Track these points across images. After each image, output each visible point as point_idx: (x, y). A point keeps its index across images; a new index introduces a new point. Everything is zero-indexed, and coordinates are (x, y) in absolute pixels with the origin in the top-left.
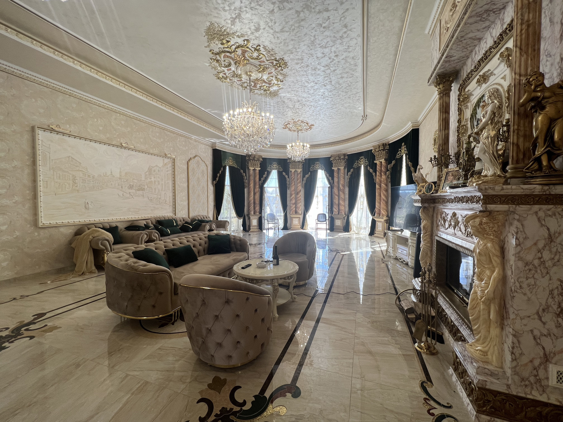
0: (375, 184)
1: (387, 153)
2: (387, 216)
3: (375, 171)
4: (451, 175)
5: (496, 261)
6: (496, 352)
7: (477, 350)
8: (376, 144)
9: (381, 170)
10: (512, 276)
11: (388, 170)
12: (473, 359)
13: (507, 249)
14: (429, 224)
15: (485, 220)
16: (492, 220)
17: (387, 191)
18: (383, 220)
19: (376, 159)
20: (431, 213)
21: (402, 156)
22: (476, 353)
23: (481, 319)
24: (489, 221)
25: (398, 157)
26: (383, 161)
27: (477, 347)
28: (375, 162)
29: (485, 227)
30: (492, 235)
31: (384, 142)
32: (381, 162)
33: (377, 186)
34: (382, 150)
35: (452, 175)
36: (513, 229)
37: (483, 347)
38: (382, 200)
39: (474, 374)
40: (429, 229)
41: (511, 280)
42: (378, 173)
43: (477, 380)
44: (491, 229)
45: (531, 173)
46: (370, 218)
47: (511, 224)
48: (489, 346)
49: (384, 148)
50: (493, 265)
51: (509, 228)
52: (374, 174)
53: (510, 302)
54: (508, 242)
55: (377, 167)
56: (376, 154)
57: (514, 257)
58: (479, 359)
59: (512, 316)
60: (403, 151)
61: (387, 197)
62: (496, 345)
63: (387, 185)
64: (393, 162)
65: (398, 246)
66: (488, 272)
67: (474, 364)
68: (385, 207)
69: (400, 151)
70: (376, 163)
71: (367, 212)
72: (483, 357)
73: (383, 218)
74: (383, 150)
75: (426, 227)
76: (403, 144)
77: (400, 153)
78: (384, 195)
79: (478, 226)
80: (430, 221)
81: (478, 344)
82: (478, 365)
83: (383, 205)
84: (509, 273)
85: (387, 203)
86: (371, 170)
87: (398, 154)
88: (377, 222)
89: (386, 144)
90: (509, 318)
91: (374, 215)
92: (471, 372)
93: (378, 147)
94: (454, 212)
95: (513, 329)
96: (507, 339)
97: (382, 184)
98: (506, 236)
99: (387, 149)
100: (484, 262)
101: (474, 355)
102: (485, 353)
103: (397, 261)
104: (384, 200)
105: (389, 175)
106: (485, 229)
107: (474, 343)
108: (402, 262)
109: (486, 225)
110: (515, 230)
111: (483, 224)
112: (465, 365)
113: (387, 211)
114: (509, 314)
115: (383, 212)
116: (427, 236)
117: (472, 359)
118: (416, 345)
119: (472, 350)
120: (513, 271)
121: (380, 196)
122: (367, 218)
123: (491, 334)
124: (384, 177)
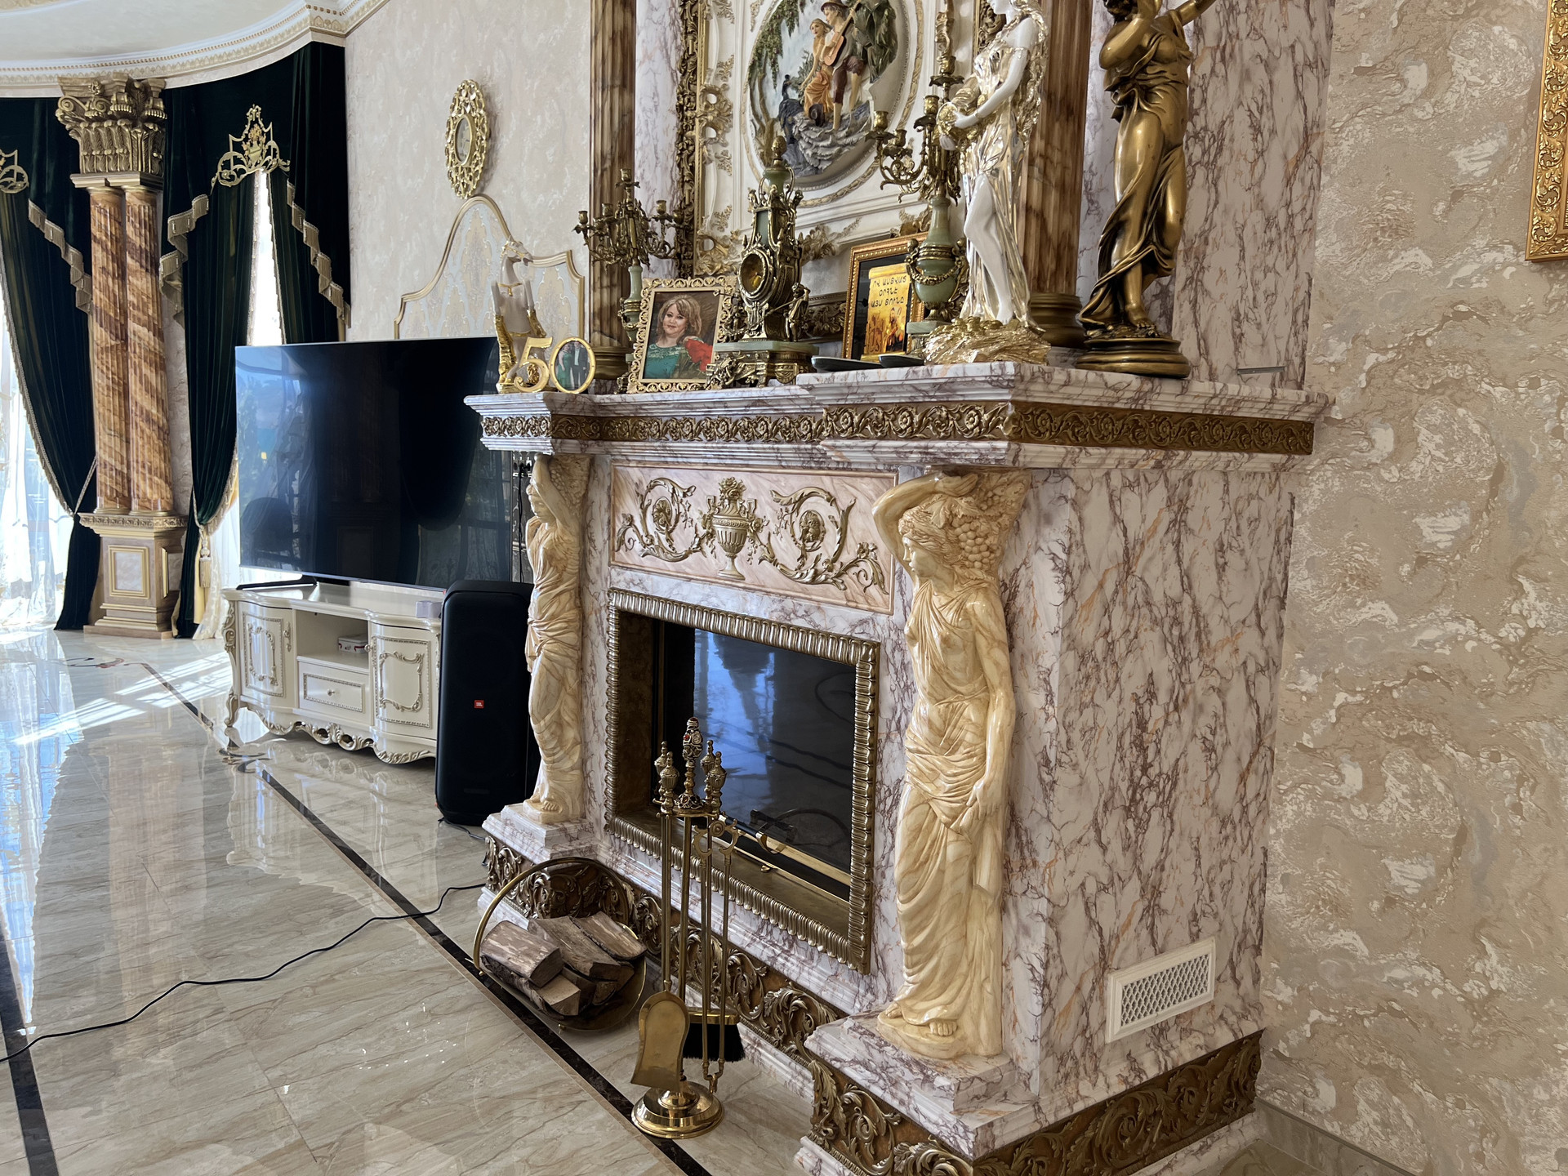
0: (81, 320)
1: (153, 141)
2: (173, 511)
3: (82, 239)
4: (674, 310)
5: (995, 660)
6: (988, 1006)
7: (927, 1025)
8: (83, 70)
9: (120, 242)
10: (1051, 710)
11: (167, 248)
12: (924, 1069)
13: (1028, 613)
14: (571, 539)
15: (963, 506)
16: (985, 507)
17: (161, 364)
18: (147, 535)
19: (84, 165)
20: (578, 487)
21: (251, 179)
22: (927, 1036)
23: (944, 898)
24: (977, 512)
25: (222, 176)
26: (131, 184)
27: (922, 1012)
28: (78, 182)
29: (963, 536)
30: (977, 564)
31: (137, 72)
32: (119, 192)
33: (98, 334)
34: (124, 115)
35: (681, 315)
36: (1054, 538)
37: (946, 1005)
38: (136, 418)
39: (952, 1119)
40: (573, 567)
41: (1046, 728)
42: (98, 255)
43: (971, 1136)
44: (979, 540)
45: (1104, 329)
46: (61, 525)
47: (1047, 519)
48: (964, 992)
49: (138, 108)
50: (985, 682)
51: (1038, 532)
52: (72, 256)
53: (1040, 807)
54: (1030, 585)
55: (95, 215)
56: (81, 133)
57: (1058, 639)
58: (943, 1055)
59: (1045, 855)
60: (254, 152)
61: (165, 403)
62: (987, 977)
63: (159, 333)
64: (199, 205)
65: (311, 665)
66: (970, 712)
67: (940, 1081)
68: (157, 461)
69: (238, 147)
70: (84, 194)
71: (30, 486)
72: (951, 1040)
73: (147, 524)
74: (133, 120)
75: (560, 554)
76: (254, 112)
77: (237, 161)
78: (148, 388)
79: (942, 534)
80: (574, 527)
81: (926, 999)
82: (954, 1080)
83: (144, 447)
84: (1036, 700)
85: (166, 434)
86: (52, 232)
87: (227, 165)
88: (107, 551)
89: (146, 90)
90: (1035, 863)
91: (89, 505)
92: (934, 1118)
93: (93, 94)
94: (730, 482)
95: (1049, 901)
96: (1024, 942)
97: (132, 326)
98: (1024, 563)
99: (151, 119)
100: (958, 675)
101: (922, 1049)
102: (951, 1024)
103: (303, 746)
104: (148, 419)
105: (170, 278)
106: (959, 541)
107: (909, 1003)
108: (334, 746)
109: (966, 527)
110: (1065, 539)
111: (955, 524)
112: (902, 1102)
113: (171, 482)
114: (1033, 851)
115: (148, 488)
116: (565, 598)
117: (922, 1069)
118: (641, 1114)
119: (913, 1033)
120: (1055, 689)
121: (125, 394)
122: (36, 525)
123: (972, 944)
124: (140, 283)
